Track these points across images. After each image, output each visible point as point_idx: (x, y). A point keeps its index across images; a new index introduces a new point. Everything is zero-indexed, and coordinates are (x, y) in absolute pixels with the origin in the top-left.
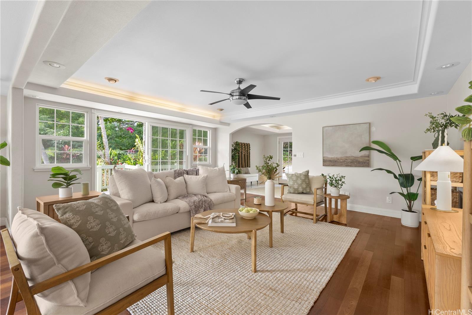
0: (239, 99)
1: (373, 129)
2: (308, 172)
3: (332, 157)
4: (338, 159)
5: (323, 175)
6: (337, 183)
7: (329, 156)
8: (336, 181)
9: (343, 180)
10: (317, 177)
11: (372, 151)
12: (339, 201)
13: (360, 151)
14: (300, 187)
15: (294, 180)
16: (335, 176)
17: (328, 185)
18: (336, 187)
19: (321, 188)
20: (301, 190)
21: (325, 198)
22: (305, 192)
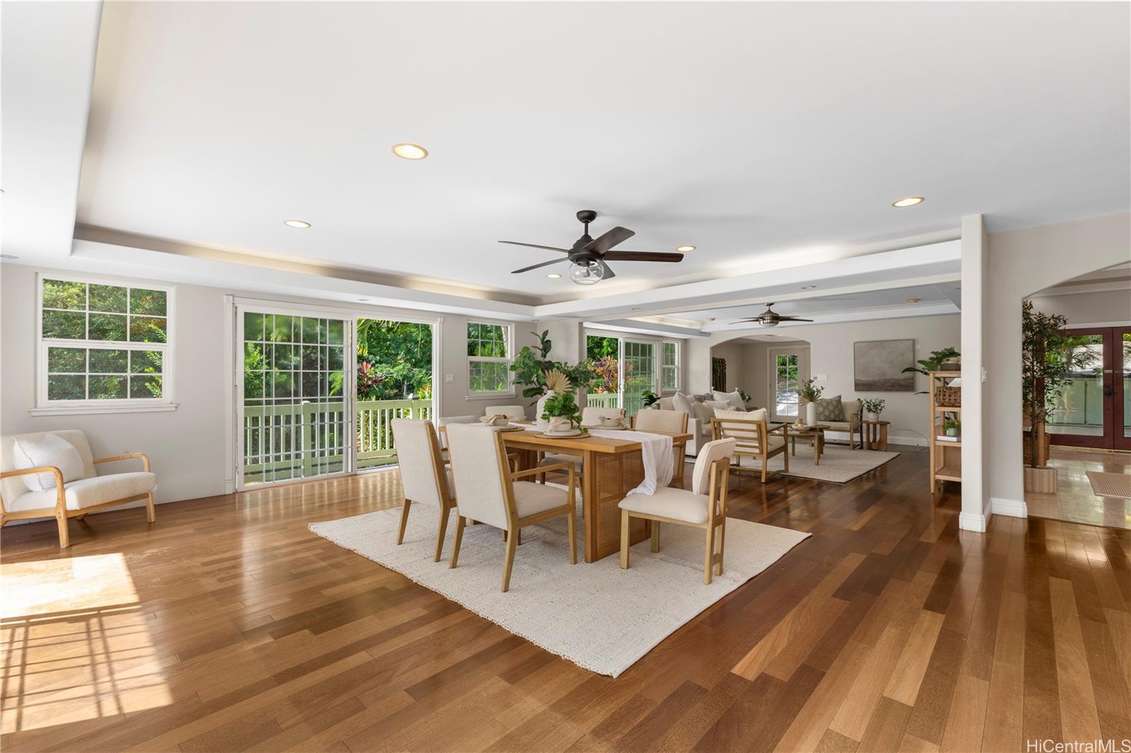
0: (770, 323)
1: (918, 347)
2: (840, 397)
3: (867, 379)
4: (875, 382)
5: (859, 400)
6: (875, 408)
7: (863, 378)
8: (874, 406)
9: (882, 404)
10: (851, 404)
11: (917, 372)
12: (878, 426)
13: (903, 372)
14: (832, 414)
15: (823, 407)
16: (874, 401)
17: (865, 411)
18: (874, 412)
19: (857, 415)
20: (832, 417)
21: (861, 426)
22: (837, 419)
